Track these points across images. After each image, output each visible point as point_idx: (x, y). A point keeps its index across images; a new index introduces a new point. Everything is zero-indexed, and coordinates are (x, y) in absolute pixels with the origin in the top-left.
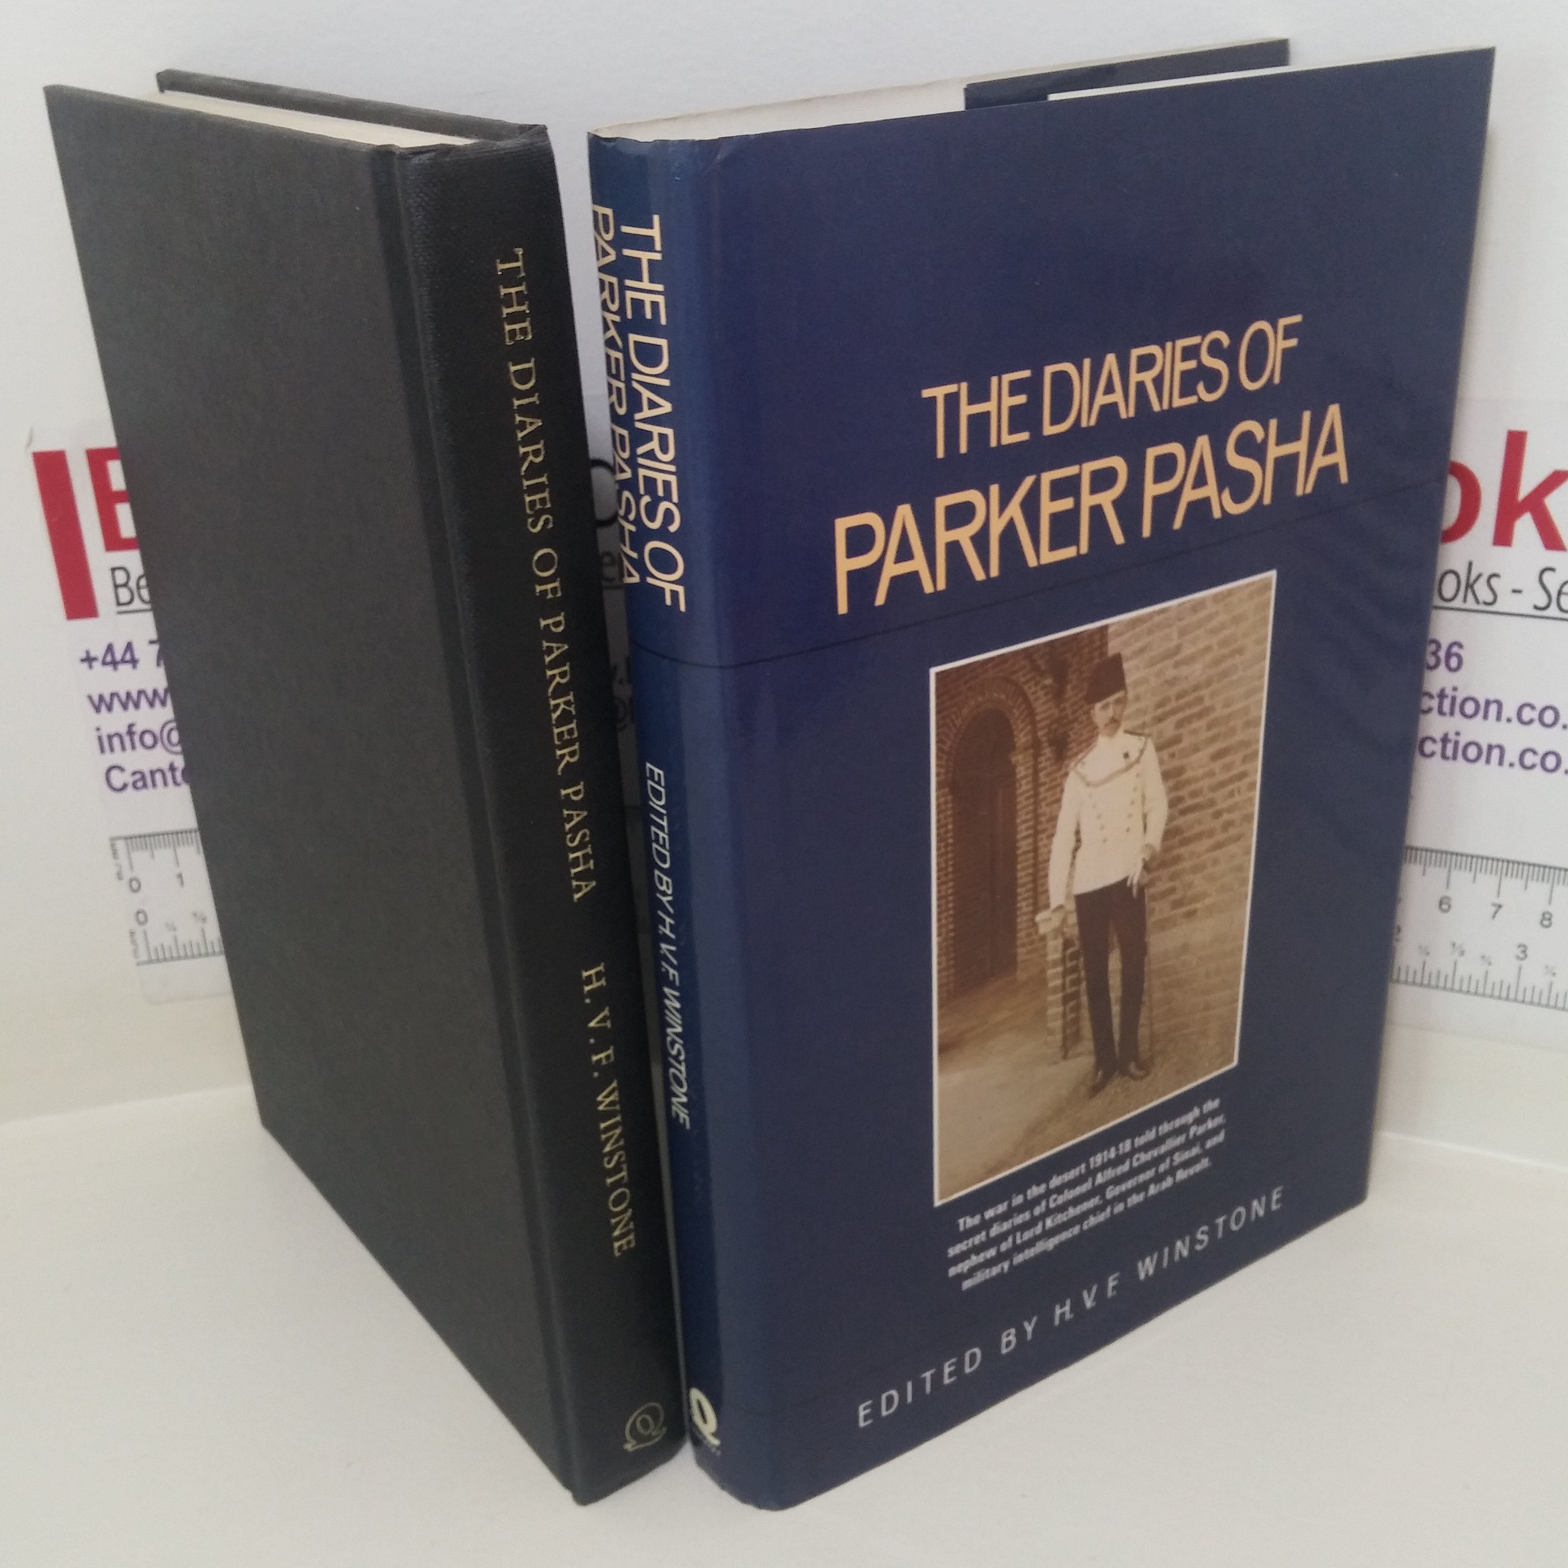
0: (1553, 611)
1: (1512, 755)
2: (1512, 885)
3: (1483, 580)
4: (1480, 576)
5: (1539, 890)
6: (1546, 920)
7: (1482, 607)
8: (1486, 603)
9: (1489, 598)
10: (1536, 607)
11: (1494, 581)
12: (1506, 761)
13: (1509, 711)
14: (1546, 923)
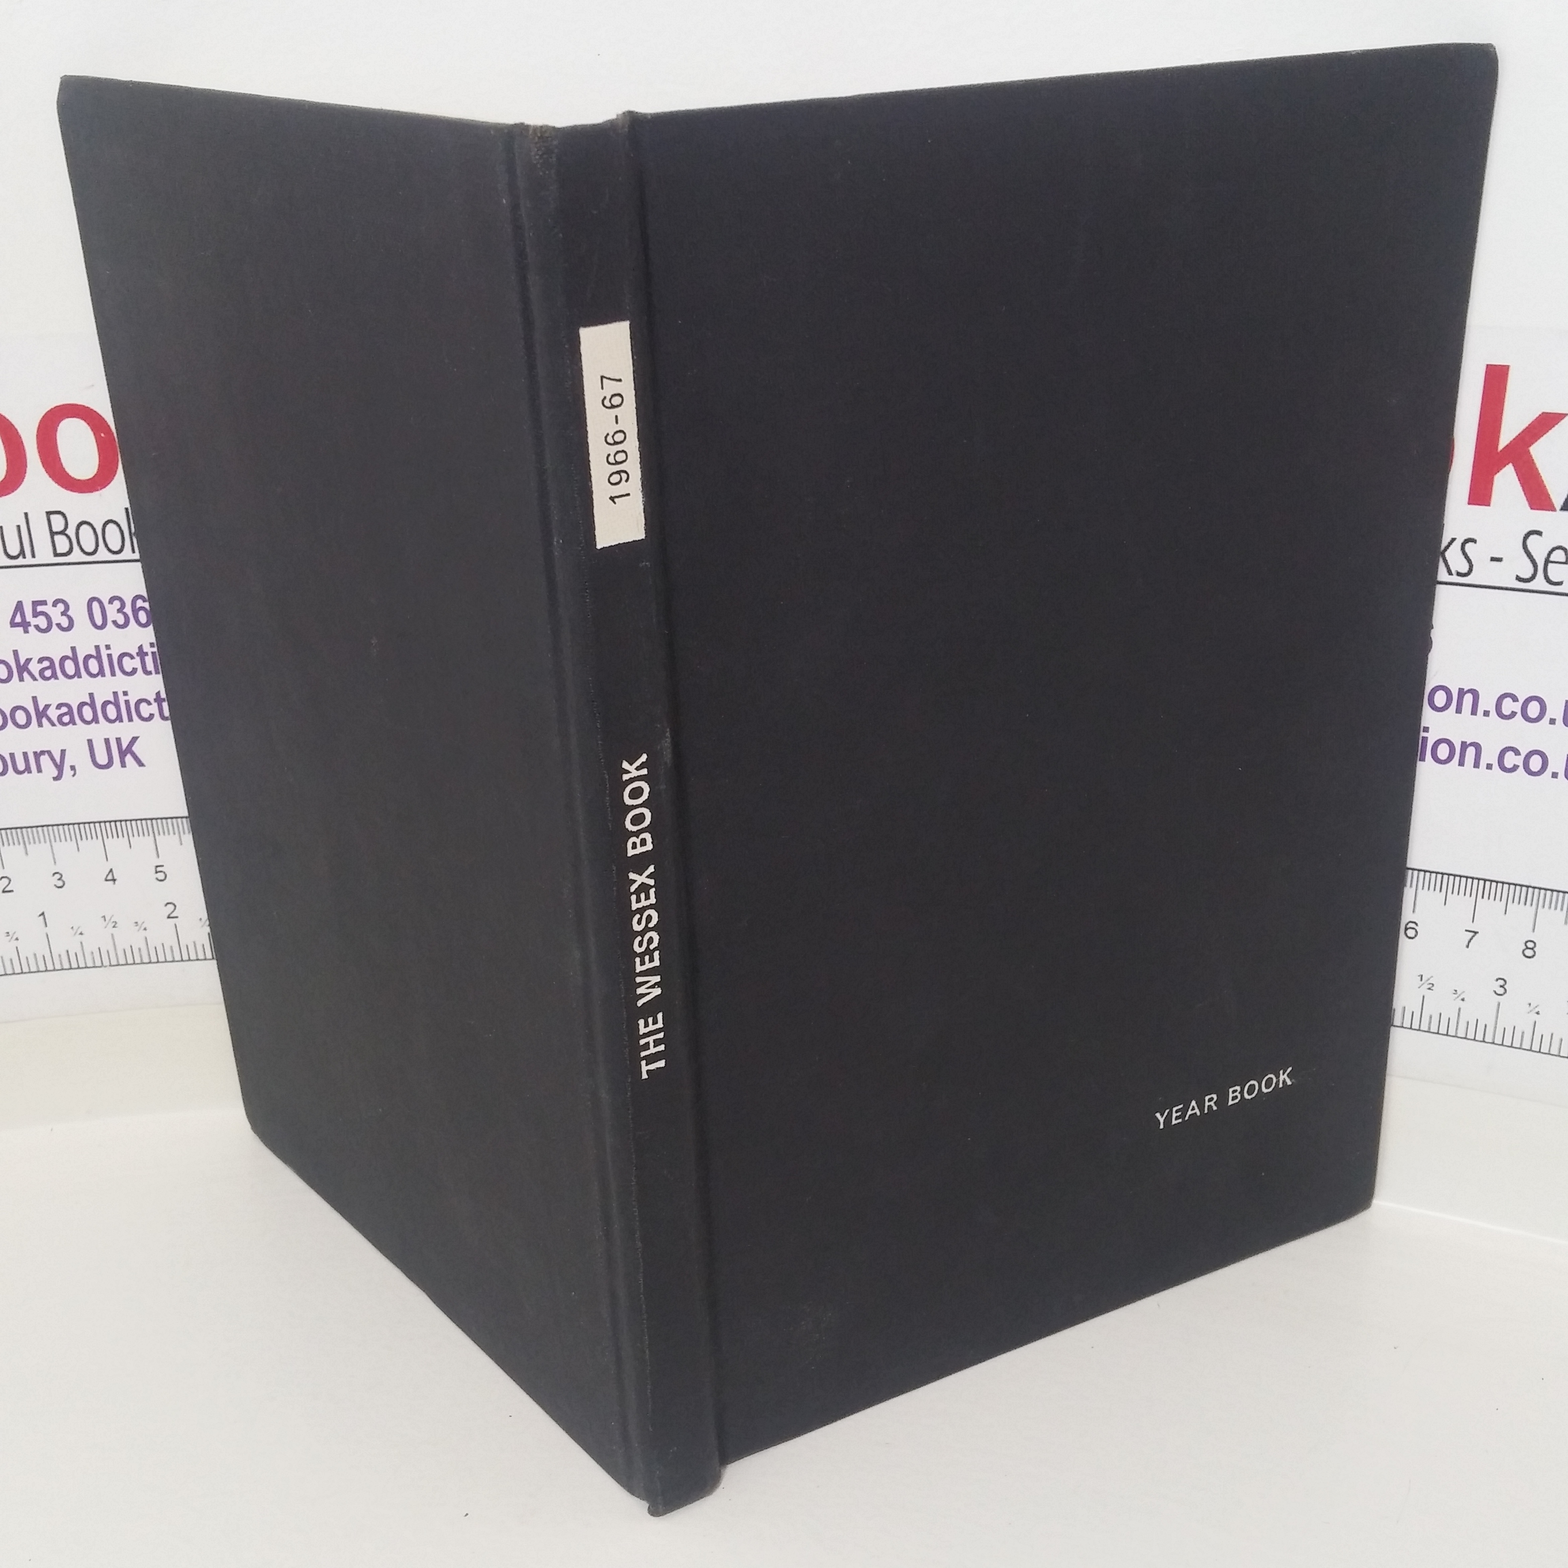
0: (1539, 583)
1: (1490, 755)
2: (1489, 908)
3: (1457, 545)
4: (1453, 540)
5: (1521, 913)
6: (1529, 949)
7: (1455, 579)
8: (1459, 574)
9: (1464, 569)
10: (1518, 579)
11: (1469, 547)
12: (1483, 764)
13: (1487, 702)
14: (1529, 953)
